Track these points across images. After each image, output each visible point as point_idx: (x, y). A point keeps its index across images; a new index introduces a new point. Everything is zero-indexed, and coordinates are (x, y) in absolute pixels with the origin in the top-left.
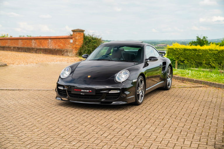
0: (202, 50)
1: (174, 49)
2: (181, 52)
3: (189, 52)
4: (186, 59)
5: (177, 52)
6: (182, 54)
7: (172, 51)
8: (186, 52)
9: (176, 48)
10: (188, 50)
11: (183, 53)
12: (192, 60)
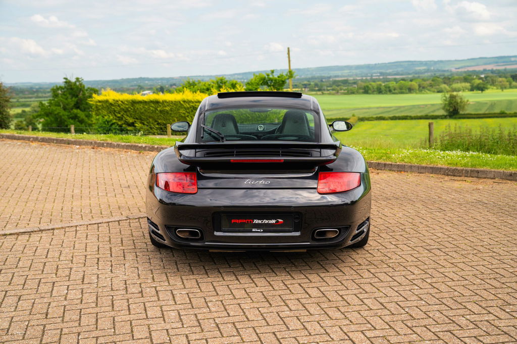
0: (169, 101)
1: (111, 101)
2: (127, 106)
3: (143, 107)
4: (137, 119)
5: (118, 108)
6: (129, 111)
7: (104, 105)
8: (137, 106)
9: (114, 100)
10: (140, 102)
11: (130, 109)
12: (151, 120)
